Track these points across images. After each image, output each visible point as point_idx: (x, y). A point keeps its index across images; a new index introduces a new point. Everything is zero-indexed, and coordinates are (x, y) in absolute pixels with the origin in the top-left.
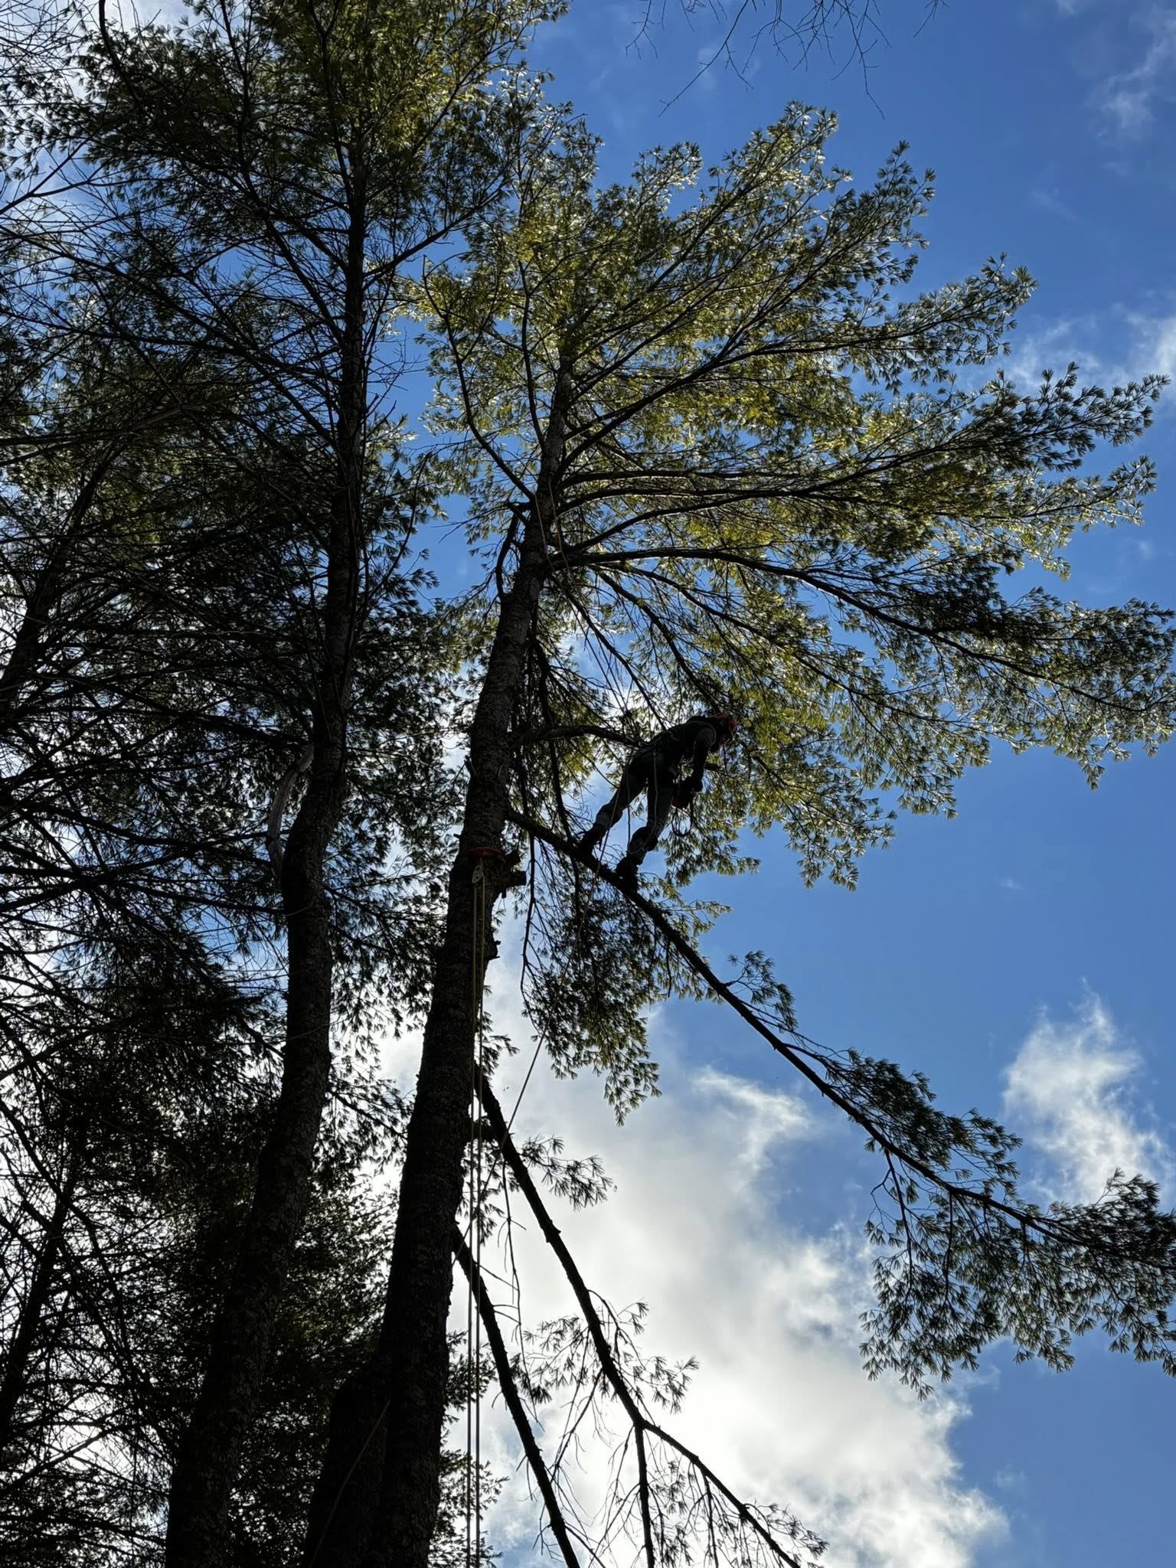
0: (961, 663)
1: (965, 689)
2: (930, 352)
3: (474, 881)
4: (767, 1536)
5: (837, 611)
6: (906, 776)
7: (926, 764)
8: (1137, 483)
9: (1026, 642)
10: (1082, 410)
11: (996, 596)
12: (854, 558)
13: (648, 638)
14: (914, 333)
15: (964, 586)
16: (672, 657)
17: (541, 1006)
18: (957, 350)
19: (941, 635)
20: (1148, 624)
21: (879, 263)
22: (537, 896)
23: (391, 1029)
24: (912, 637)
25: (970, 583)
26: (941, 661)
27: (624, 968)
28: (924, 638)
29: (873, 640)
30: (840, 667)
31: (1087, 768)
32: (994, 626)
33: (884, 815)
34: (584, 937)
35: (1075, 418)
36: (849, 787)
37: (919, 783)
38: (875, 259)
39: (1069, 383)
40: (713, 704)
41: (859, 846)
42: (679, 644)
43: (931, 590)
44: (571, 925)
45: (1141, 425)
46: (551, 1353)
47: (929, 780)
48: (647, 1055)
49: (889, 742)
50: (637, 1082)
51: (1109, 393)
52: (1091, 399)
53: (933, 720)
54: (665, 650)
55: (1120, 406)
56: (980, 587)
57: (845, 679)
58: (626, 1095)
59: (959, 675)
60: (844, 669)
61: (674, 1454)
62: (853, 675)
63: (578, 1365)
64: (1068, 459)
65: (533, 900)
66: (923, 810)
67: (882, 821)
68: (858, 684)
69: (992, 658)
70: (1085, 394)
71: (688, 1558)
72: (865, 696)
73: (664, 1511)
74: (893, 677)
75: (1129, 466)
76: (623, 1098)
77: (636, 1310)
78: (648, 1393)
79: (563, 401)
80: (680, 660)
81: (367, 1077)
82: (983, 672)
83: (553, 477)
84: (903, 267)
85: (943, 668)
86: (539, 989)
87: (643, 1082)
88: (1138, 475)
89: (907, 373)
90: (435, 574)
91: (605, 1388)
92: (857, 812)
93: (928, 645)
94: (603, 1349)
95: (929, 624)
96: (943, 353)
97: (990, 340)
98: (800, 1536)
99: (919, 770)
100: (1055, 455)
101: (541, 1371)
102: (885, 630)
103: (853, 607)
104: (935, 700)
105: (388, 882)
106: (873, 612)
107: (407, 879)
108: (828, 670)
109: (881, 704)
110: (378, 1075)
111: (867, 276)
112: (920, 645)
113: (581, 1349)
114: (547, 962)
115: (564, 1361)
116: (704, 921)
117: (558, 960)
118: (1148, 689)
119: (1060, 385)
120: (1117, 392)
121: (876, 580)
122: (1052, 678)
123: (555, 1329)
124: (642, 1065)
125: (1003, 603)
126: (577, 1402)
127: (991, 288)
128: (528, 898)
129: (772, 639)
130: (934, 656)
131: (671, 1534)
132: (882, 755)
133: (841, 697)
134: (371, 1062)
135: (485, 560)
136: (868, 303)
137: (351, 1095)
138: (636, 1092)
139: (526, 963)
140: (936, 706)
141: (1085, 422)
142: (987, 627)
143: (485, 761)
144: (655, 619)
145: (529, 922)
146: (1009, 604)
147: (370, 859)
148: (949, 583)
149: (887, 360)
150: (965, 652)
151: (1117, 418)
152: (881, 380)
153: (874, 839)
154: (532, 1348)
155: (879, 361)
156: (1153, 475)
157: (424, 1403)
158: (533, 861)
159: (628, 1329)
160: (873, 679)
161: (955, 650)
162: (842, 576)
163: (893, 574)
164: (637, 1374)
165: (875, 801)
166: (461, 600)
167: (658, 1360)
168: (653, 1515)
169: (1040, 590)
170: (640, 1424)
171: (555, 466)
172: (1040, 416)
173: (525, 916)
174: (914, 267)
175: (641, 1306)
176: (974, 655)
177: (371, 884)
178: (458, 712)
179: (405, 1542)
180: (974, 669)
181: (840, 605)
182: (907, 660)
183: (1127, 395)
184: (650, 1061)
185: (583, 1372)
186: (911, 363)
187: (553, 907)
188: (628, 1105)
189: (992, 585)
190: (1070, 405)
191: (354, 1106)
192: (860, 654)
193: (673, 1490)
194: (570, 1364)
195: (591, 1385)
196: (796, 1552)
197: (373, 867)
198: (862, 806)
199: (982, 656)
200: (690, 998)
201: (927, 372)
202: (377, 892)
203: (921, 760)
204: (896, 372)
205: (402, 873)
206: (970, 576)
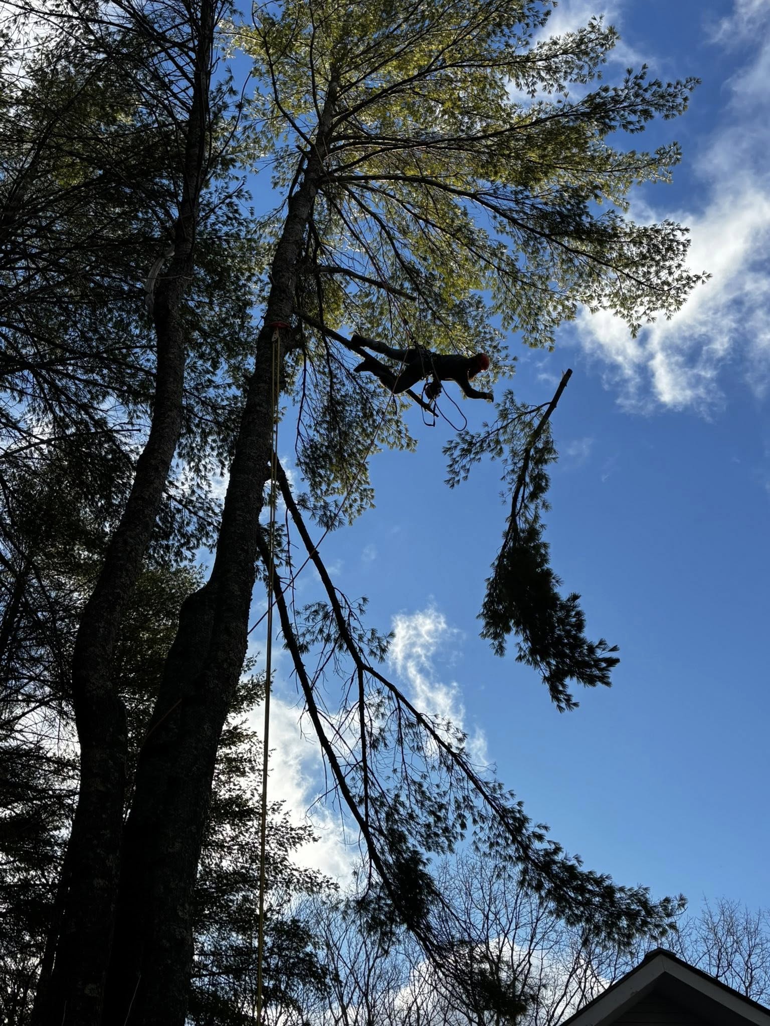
0: (564, 256)
1: (565, 272)
2: (555, 73)
3: (273, 340)
4: (433, 733)
5: (493, 221)
6: (527, 324)
7: (540, 317)
8: (671, 157)
9: (601, 243)
10: (648, 96)
11: (587, 213)
12: (505, 186)
13: (379, 239)
14: (545, 60)
15: (569, 207)
16: (393, 252)
17: (307, 461)
18: (571, 73)
19: (553, 237)
20: (674, 235)
21: (527, 13)
22: (307, 393)
23: (218, 471)
24: (536, 238)
25: (572, 205)
26: (552, 254)
27: (357, 433)
28: (543, 239)
29: (513, 240)
30: (494, 254)
31: (632, 325)
32: (584, 232)
33: (511, 358)
34: (334, 418)
35: (643, 100)
36: (492, 339)
37: (535, 329)
38: (526, 11)
39: (642, 78)
40: (415, 283)
41: (495, 377)
42: (397, 244)
43: (549, 209)
44: (326, 409)
45: (681, 108)
46: (311, 623)
47: (541, 327)
48: (368, 483)
49: (519, 303)
50: (362, 500)
51: (665, 86)
52: (655, 88)
53: (545, 290)
54: (388, 248)
55: (670, 95)
56: (578, 208)
57: (496, 262)
58: (356, 506)
59: (562, 263)
60: (496, 256)
61: (380, 684)
62: (500, 259)
63: (326, 631)
64: (638, 126)
65: (304, 395)
66: (536, 345)
67: (509, 362)
68: (503, 266)
69: (583, 253)
70: (651, 85)
71: (386, 745)
72: (506, 273)
73: (373, 718)
74: (523, 263)
75: (667, 147)
76: (353, 510)
77: (362, 602)
78: (366, 651)
79: (332, 97)
80: (397, 255)
81: (203, 497)
82: (577, 263)
83: (325, 135)
84: (542, 16)
85: (552, 260)
86: (306, 449)
87: (365, 500)
88: (671, 153)
89: (540, 85)
90: (251, 192)
91: (341, 647)
92: (496, 355)
93: (545, 244)
94: (341, 623)
95: (547, 231)
96: (562, 74)
97: (590, 68)
98: (452, 731)
99: (535, 321)
100: (630, 123)
101: (304, 635)
102: (521, 234)
103: (502, 218)
104: (548, 278)
105: (217, 387)
106: (514, 221)
107: (229, 385)
108: (486, 256)
109: (515, 280)
110: (210, 496)
111: (520, 21)
112: (540, 243)
113: (328, 623)
114: (311, 432)
115: (318, 628)
116: (406, 403)
117: (318, 432)
118: (670, 279)
119: (636, 78)
120: (669, 85)
121: (517, 202)
122: (616, 268)
123: (313, 609)
124: (365, 490)
125: (592, 218)
126: (325, 652)
127: (593, 36)
128: (301, 393)
129: (453, 235)
130: (549, 251)
131: (376, 732)
132: (514, 310)
133: (493, 273)
134: (206, 488)
135: (281, 189)
136: (519, 39)
137: (194, 507)
138: (361, 506)
139: (299, 434)
140: (548, 283)
141: (648, 103)
142: (580, 233)
143: (280, 278)
144: (383, 227)
145: (301, 407)
146: (595, 218)
147: (208, 372)
148: (559, 205)
149: (529, 76)
150: (568, 249)
151: (668, 101)
152: (525, 88)
153: (504, 373)
154: (300, 620)
155: (524, 76)
156: (680, 154)
157: (239, 593)
158: (305, 370)
159: (356, 612)
160: (511, 263)
161: (560, 248)
162: (497, 198)
163: (527, 197)
164: (361, 638)
165: (506, 348)
166: (266, 218)
167: (373, 630)
168: (366, 720)
169: (613, 212)
170: (361, 667)
171: (326, 129)
172: (623, 98)
173: (299, 404)
174: (548, 17)
175: (365, 599)
176: (571, 251)
177: (208, 387)
178: (262, 290)
179: (225, 666)
180: (571, 260)
181: (495, 217)
182: (533, 253)
183: (675, 88)
184: (370, 487)
185: (329, 635)
186: (543, 79)
187: (317, 400)
188: (356, 515)
189: (585, 207)
190: (641, 91)
191: (195, 513)
192: (505, 247)
193: (379, 705)
194: (321, 631)
195: (333, 644)
196: (449, 741)
197: (208, 376)
198: (498, 351)
199: (577, 252)
200: (396, 449)
201: (552, 85)
202: (211, 393)
203: (537, 314)
204: (534, 84)
205: (226, 382)
206: (572, 202)
